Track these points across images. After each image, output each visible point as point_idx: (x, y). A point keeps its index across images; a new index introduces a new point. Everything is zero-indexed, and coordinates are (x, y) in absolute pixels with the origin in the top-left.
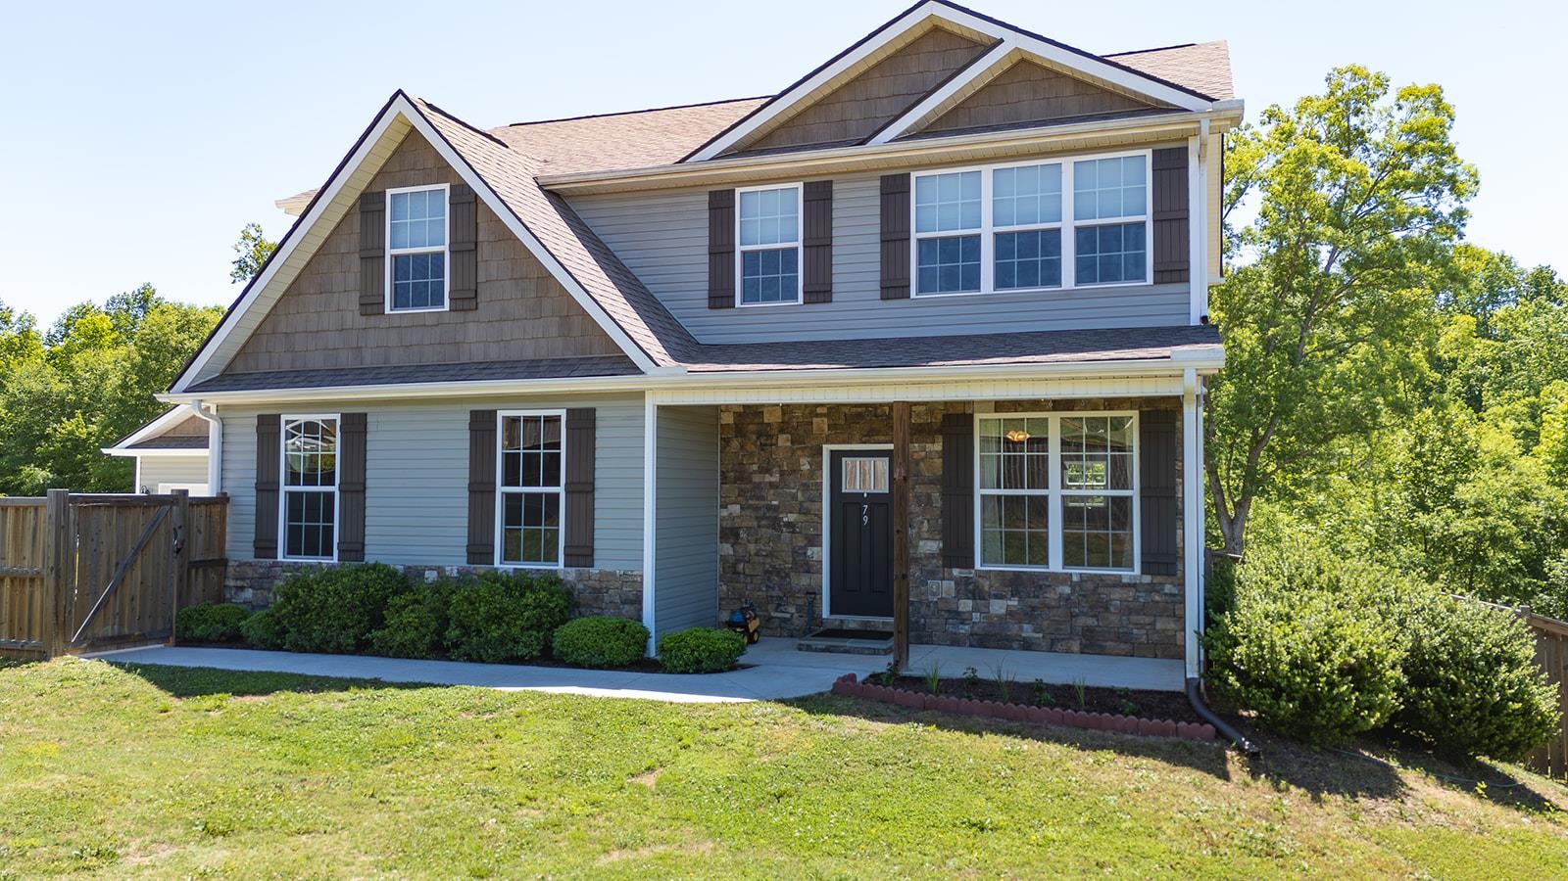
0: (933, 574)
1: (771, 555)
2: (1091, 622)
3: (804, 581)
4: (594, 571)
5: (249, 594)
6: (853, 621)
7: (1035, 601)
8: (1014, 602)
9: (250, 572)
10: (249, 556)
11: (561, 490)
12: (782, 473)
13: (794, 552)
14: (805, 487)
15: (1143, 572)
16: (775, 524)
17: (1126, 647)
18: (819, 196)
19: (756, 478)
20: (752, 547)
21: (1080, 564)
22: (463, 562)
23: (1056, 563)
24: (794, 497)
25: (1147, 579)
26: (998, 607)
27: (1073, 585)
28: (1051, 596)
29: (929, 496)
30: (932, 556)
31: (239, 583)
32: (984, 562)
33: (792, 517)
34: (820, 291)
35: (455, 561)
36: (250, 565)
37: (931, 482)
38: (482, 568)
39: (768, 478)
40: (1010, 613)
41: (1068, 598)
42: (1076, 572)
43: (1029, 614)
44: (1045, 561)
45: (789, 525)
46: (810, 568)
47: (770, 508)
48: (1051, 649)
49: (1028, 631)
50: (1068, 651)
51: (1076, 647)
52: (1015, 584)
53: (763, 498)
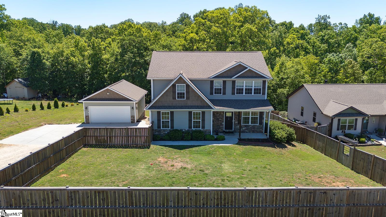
0: (237, 125)
1: (217, 124)
2: (253, 130)
3: (222, 126)
4: (205, 129)
5: (157, 133)
6: (228, 131)
7: (248, 128)
8: (245, 128)
9: (157, 131)
10: (157, 128)
11: (201, 120)
12: (219, 114)
13: (221, 123)
14: (222, 116)
15: (259, 124)
16: (218, 120)
17: (257, 132)
18: (224, 82)
19: (216, 115)
20: (215, 123)
21: (252, 124)
22: (188, 129)
23: (250, 124)
24: (221, 117)
25: (259, 125)
27: (252, 126)
28: (249, 127)
29: (237, 117)
30: (237, 123)
31: (155, 132)
32: (242, 124)
33: (220, 119)
34: (224, 93)
35: (187, 128)
36: (157, 129)
37: (237, 115)
38: (191, 129)
39: (218, 115)
40: (245, 129)
41: (251, 127)
42: (252, 125)
43: (247, 129)
44: (249, 124)
45: (220, 120)
46: (222, 125)
47: (218, 118)
48: (249, 132)
49: (247, 131)
50: (251, 133)
51: (252, 132)
52: (246, 126)
53: (217, 117)
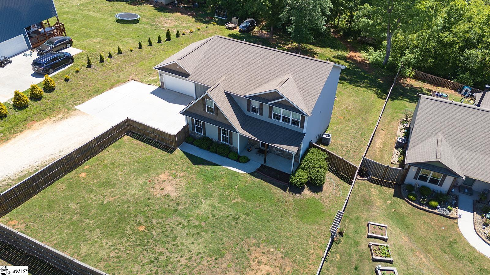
4: (233, 146)
5: (192, 134)
11: (229, 137)
18: (261, 104)
22: (218, 140)
26: (279, 152)
34: (261, 114)
36: (192, 131)
